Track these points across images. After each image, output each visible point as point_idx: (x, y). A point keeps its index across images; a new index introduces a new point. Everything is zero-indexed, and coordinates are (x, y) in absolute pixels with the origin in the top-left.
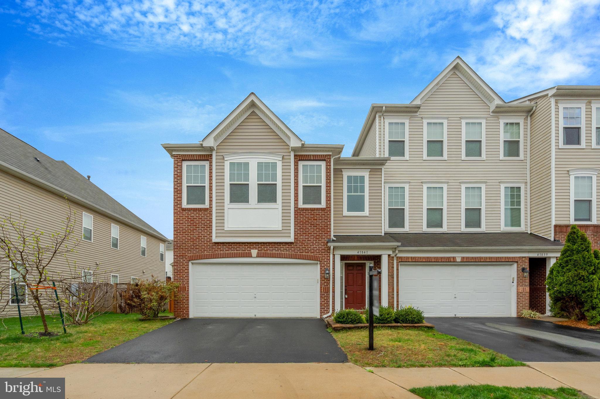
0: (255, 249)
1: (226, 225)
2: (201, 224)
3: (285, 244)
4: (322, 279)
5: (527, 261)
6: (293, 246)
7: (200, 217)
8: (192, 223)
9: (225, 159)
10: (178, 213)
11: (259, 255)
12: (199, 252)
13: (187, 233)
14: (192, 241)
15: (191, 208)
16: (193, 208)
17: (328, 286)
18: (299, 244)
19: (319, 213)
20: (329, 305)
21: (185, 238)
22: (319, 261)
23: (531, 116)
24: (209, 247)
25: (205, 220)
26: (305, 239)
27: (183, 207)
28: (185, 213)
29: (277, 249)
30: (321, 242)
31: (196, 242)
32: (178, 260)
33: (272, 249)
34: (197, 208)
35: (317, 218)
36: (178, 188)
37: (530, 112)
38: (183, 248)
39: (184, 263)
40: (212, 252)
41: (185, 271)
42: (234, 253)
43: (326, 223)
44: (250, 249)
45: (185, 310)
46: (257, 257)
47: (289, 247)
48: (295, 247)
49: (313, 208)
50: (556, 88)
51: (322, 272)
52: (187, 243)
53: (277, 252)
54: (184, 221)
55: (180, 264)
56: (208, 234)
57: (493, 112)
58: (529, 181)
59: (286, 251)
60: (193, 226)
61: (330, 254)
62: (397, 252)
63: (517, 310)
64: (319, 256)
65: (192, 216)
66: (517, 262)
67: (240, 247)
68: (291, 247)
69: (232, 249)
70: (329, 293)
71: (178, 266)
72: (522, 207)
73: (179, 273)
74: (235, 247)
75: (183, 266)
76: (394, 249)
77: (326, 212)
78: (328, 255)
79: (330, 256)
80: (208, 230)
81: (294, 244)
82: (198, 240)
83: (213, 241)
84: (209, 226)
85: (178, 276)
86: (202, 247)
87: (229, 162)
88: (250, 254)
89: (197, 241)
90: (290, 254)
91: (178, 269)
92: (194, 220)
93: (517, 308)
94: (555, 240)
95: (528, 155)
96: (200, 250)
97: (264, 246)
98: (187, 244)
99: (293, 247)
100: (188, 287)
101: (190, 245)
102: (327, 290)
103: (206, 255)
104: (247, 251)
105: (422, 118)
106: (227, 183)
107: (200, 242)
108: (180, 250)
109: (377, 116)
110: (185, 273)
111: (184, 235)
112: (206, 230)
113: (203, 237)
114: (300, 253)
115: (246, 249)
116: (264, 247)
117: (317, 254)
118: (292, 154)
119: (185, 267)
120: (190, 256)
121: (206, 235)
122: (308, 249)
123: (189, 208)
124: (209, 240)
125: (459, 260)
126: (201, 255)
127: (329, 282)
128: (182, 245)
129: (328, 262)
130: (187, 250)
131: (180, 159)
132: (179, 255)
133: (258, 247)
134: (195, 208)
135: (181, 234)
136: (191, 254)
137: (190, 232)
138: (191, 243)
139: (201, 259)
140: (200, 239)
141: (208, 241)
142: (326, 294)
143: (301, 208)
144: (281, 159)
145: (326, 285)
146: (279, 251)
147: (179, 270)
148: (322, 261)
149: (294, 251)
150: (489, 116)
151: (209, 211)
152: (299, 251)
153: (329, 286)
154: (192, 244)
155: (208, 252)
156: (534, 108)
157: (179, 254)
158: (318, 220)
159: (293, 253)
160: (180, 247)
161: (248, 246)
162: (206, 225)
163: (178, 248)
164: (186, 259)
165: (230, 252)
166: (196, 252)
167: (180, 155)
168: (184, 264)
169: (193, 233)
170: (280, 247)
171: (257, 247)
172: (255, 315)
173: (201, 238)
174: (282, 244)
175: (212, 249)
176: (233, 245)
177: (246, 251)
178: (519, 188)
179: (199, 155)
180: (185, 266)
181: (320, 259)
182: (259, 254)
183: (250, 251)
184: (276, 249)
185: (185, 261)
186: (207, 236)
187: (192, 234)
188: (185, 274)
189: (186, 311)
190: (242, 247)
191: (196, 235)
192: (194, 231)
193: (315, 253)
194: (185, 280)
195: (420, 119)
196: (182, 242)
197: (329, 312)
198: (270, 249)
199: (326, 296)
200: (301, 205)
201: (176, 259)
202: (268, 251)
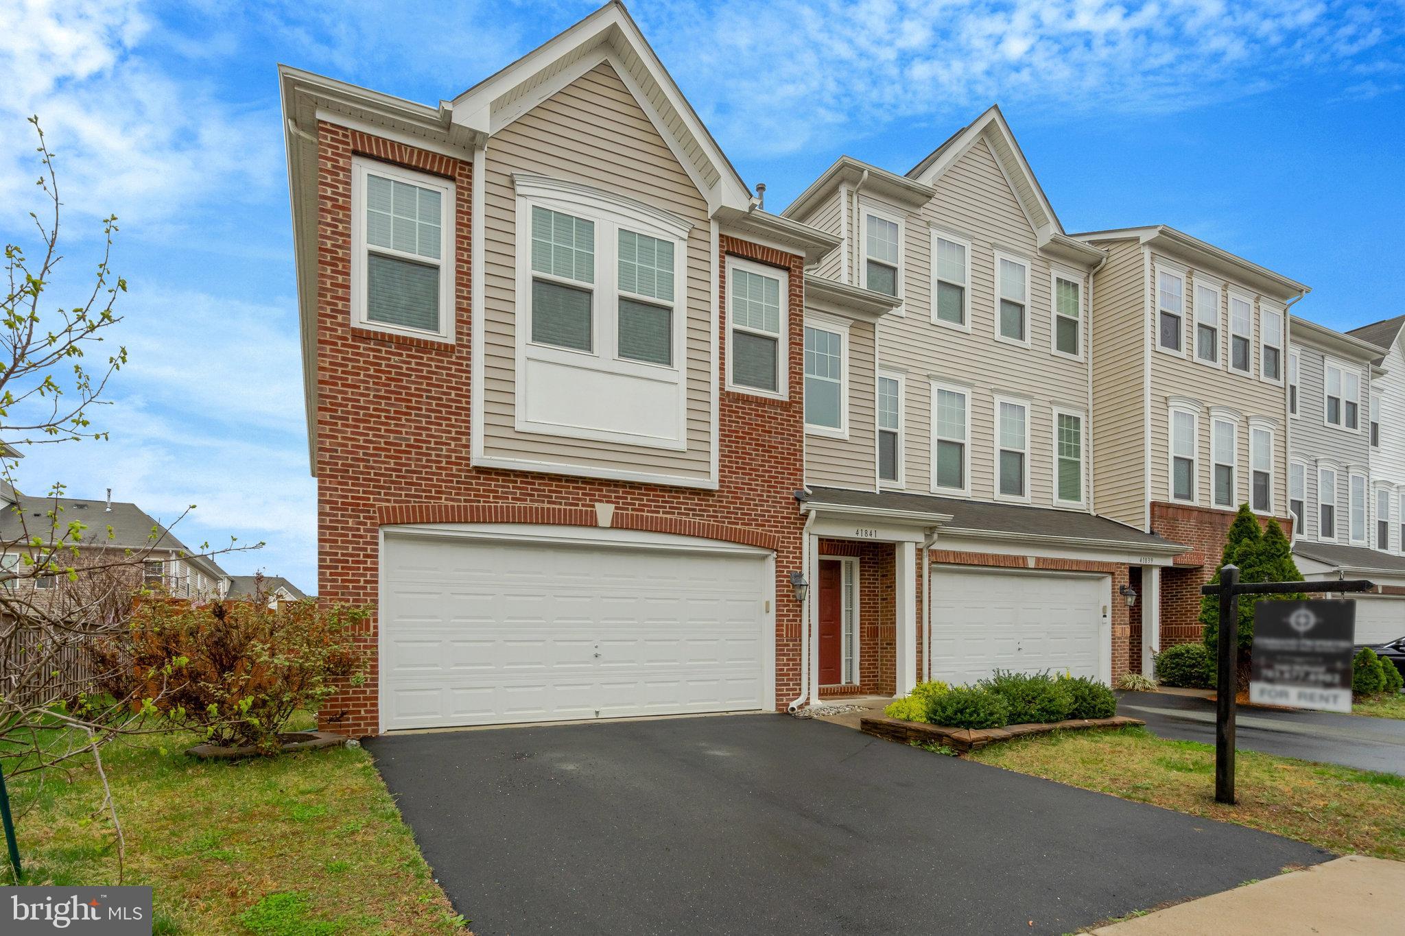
0: (607, 502)
1: (519, 412)
2: (428, 397)
3: (690, 494)
4: (783, 601)
5: (1127, 572)
6: (711, 503)
7: (425, 373)
8: (392, 388)
9: (519, 190)
10: (335, 344)
11: (617, 522)
12: (421, 497)
13: (372, 425)
14: (392, 453)
15: (391, 336)
16: (398, 337)
17: (796, 621)
18: (728, 497)
19: (775, 413)
20: (800, 675)
21: (365, 441)
22: (776, 550)
23: (1095, 275)
24: (458, 482)
25: (442, 387)
26: (743, 483)
27: (355, 324)
28: (365, 349)
29: (670, 507)
30: (781, 498)
31: (409, 459)
32: (338, 521)
33: (655, 506)
34: (412, 340)
35: (771, 427)
36: (337, 253)
37: (1094, 267)
38: (358, 479)
39: (362, 532)
40: (466, 501)
41: (365, 562)
42: (543, 509)
43: (791, 445)
44: (590, 500)
45: (365, 705)
46: (612, 527)
47: (701, 505)
48: (716, 506)
49: (761, 398)
50: (1160, 229)
51: (783, 581)
52: (375, 462)
53: (668, 516)
54: (362, 377)
55: (347, 535)
56: (453, 435)
57: (1042, 249)
58: (1091, 408)
59: (693, 515)
60: (396, 399)
61: (801, 534)
62: (935, 536)
63: (1112, 675)
64: (777, 535)
65: (392, 362)
66: (1113, 574)
67: (561, 492)
68: (706, 505)
69: (533, 495)
70: (800, 640)
71: (336, 541)
72: (1083, 460)
73: (340, 570)
74: (544, 490)
75: (358, 543)
76: (930, 530)
77: (791, 413)
78: (796, 533)
79: (801, 539)
80: (453, 422)
81: (714, 496)
82: (417, 453)
83: (474, 462)
84: (457, 408)
85: (336, 581)
86: (432, 480)
87: (530, 203)
88: (591, 517)
89: (413, 455)
90: (704, 524)
91: (336, 554)
92: (401, 381)
93: (1112, 671)
94: (1152, 533)
95: (1090, 356)
96: (424, 491)
97: (634, 494)
98: (371, 463)
99: (711, 506)
100: (376, 621)
101: (386, 469)
102: (796, 634)
103: (447, 512)
104: (583, 505)
105: (928, 223)
106: (525, 271)
107: (424, 463)
108: (347, 484)
109: (843, 190)
110: (365, 569)
111: (361, 430)
112: (444, 423)
113: (432, 445)
114: (729, 523)
115: (579, 499)
116: (632, 499)
117: (771, 531)
118: (715, 230)
119: (365, 549)
120: (387, 508)
121: (444, 440)
122: (751, 515)
123: (383, 334)
124: (457, 458)
125: (1031, 564)
126: (427, 507)
127: (801, 611)
128: (351, 466)
129: (798, 555)
130: (374, 487)
131: (348, 144)
132: (343, 503)
133: (616, 497)
134: (405, 338)
135: (347, 426)
136: (388, 501)
137: (383, 419)
138: (388, 463)
139: (428, 522)
140: (424, 450)
141: (453, 459)
142: (791, 643)
143: (734, 393)
144: (685, 236)
145: (791, 618)
146: (674, 513)
147: (339, 557)
148: (783, 552)
149: (713, 517)
150: (1034, 255)
151: (457, 358)
152: (726, 518)
153: (801, 621)
154: (392, 466)
155: (453, 500)
156: (1104, 260)
157: (343, 497)
158: (773, 435)
159: (712, 523)
160: (347, 471)
161: (585, 489)
162: (444, 402)
163: (336, 477)
164: (371, 518)
165: (528, 504)
166: (406, 495)
167: (346, 129)
168: (361, 537)
169: (396, 425)
170: (677, 503)
171: (613, 495)
172: (597, 713)
173: (428, 448)
174: (683, 493)
175: (466, 489)
176: (539, 484)
177: (580, 508)
178: (1077, 420)
179: (420, 151)
180: (365, 543)
181: (777, 544)
182: (617, 518)
183: (593, 506)
184: (665, 507)
185: (365, 524)
186: (449, 444)
187: (392, 427)
188: (365, 575)
189: (366, 712)
190: (566, 493)
191: (407, 433)
192: (400, 419)
193: (767, 528)
194: (365, 594)
195: (924, 224)
196: (352, 453)
197: (799, 694)
198: (650, 506)
199: (792, 650)
200: (731, 387)
201: (328, 515)
202: (643, 511)
